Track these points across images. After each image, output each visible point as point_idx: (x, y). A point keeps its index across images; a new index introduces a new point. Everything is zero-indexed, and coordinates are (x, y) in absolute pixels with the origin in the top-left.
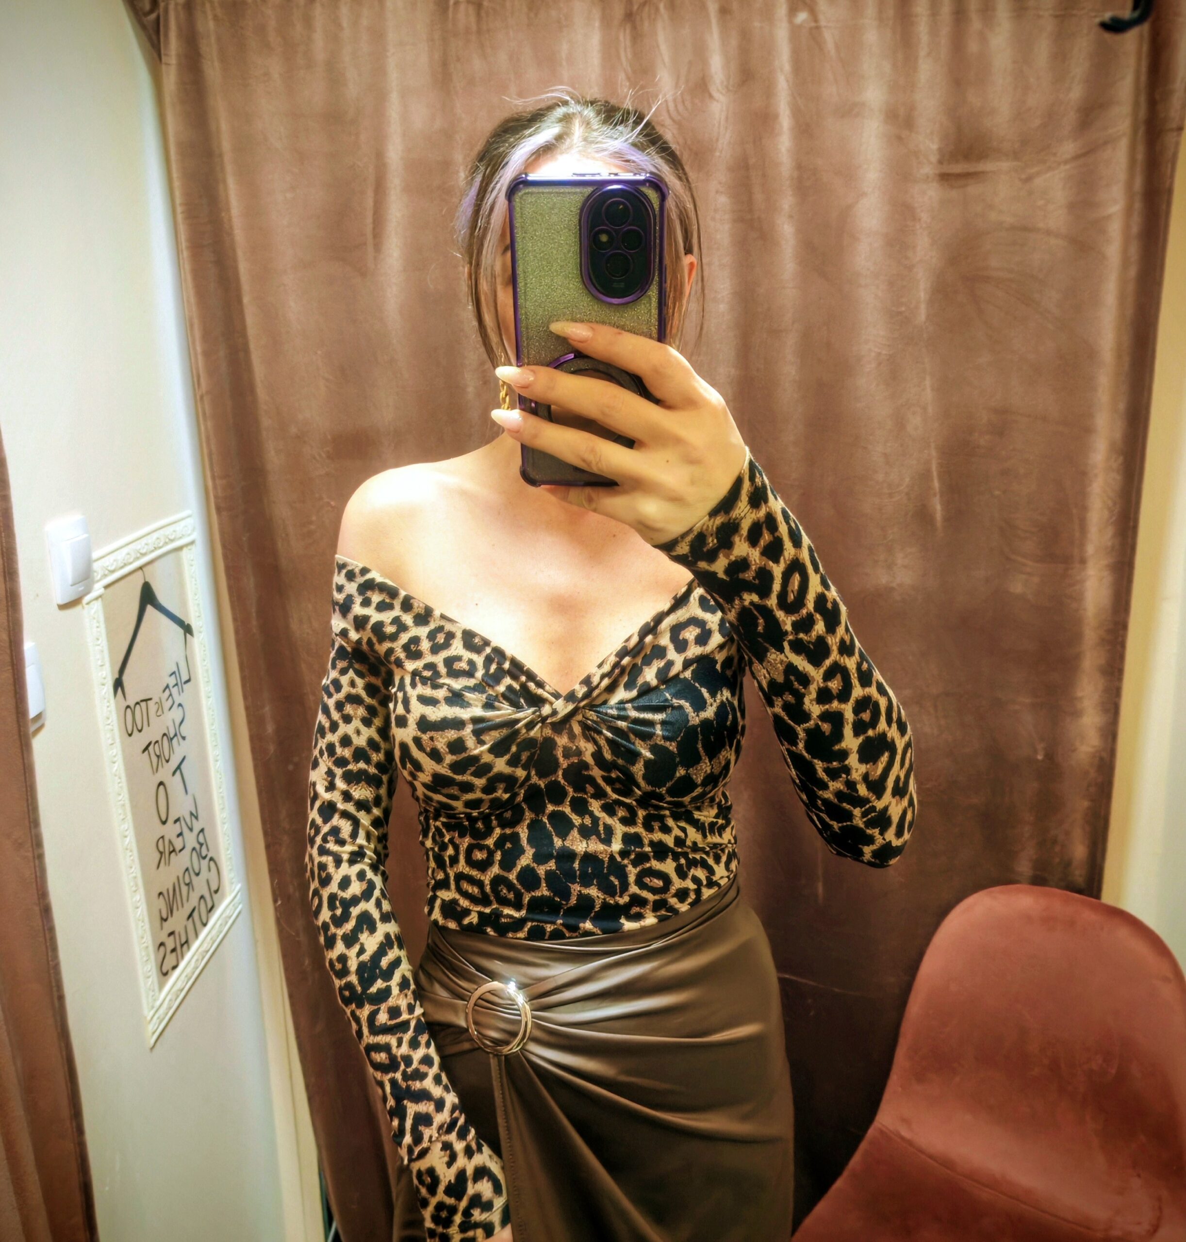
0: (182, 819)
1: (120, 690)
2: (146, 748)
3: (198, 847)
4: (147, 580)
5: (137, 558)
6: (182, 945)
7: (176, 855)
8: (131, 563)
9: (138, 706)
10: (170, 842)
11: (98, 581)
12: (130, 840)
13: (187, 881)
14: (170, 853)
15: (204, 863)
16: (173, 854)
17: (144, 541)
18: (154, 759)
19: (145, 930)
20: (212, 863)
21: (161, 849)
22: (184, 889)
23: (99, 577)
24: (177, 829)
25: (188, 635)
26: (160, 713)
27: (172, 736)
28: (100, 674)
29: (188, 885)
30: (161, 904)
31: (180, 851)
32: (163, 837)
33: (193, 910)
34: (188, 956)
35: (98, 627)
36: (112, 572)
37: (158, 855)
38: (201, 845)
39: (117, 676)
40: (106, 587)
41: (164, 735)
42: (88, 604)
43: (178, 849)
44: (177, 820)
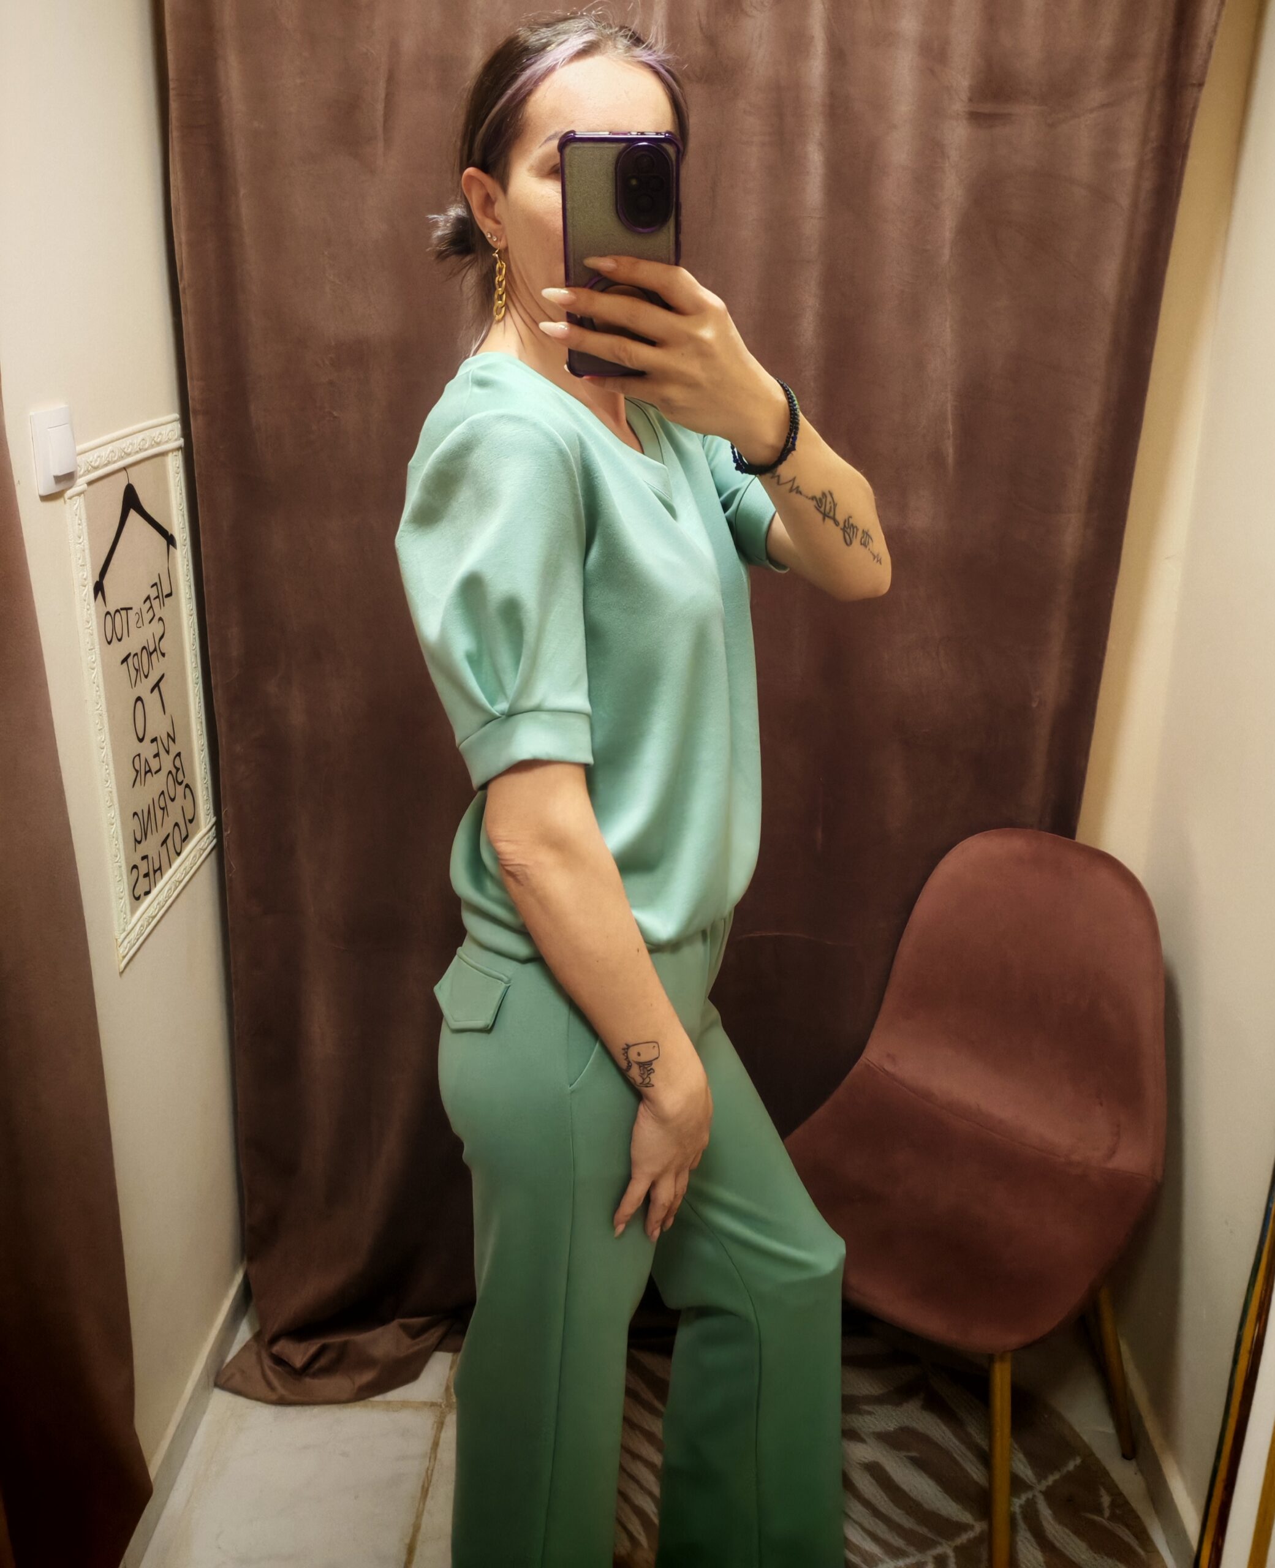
0: (159, 739)
1: (100, 594)
2: (125, 660)
3: (174, 771)
4: (130, 482)
5: (122, 458)
6: (155, 872)
7: (152, 776)
8: (115, 462)
9: (118, 614)
10: (146, 760)
11: (81, 477)
12: (107, 752)
13: (162, 805)
14: (146, 773)
15: (180, 789)
16: (149, 775)
17: (129, 440)
18: (133, 673)
19: (118, 849)
20: (187, 789)
21: (137, 768)
22: (159, 813)
23: (82, 472)
24: (153, 749)
25: (171, 546)
26: (140, 624)
27: (151, 650)
28: (81, 574)
29: (163, 809)
30: (135, 824)
31: (157, 772)
32: (139, 755)
33: (168, 835)
34: (160, 885)
35: (79, 525)
36: (96, 468)
37: (135, 773)
38: (178, 769)
39: (97, 579)
40: (90, 483)
41: (144, 648)
42: (70, 498)
43: (154, 770)
44: (154, 740)
